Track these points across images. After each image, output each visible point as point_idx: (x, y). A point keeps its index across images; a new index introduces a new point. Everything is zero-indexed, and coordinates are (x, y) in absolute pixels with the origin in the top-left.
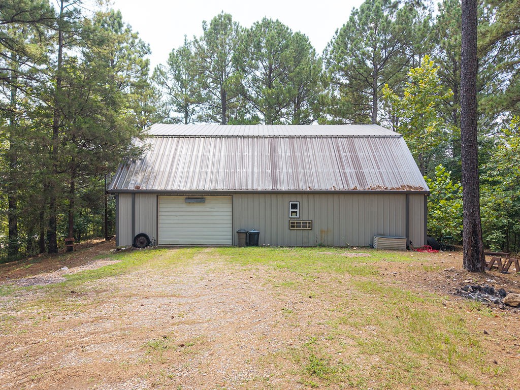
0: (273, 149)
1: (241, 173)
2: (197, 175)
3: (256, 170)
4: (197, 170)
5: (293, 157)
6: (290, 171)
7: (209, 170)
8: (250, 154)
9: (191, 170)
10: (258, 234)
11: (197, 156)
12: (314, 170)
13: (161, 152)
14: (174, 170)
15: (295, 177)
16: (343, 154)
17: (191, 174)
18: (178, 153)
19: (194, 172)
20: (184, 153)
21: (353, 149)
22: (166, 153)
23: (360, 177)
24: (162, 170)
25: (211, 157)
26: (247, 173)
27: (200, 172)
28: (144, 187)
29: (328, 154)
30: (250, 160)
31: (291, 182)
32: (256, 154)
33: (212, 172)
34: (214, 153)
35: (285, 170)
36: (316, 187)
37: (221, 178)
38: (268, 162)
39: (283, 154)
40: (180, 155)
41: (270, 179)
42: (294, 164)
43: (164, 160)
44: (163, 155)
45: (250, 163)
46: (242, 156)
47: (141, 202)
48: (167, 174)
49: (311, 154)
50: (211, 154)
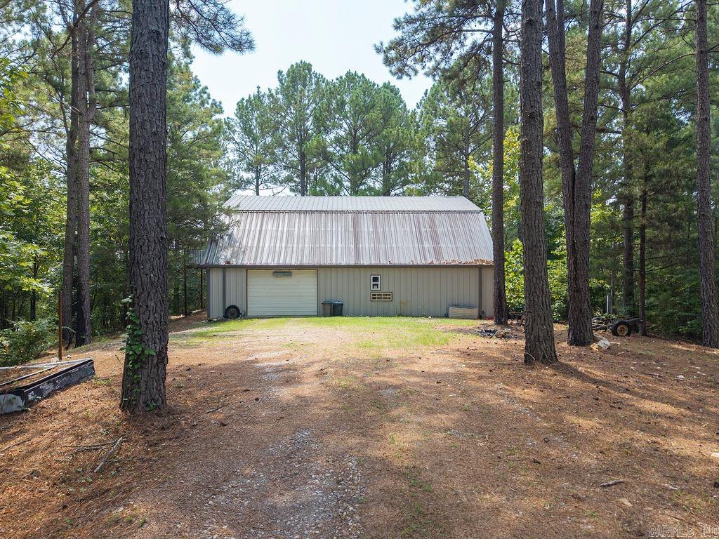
0: (356, 224)
1: (325, 248)
2: (283, 250)
3: (339, 245)
4: (283, 245)
5: (376, 232)
6: (372, 245)
7: (295, 246)
8: (334, 229)
9: (278, 245)
10: (342, 304)
11: (282, 232)
12: (394, 245)
13: (247, 228)
14: (261, 245)
15: (377, 252)
16: (423, 230)
17: (277, 250)
18: (264, 228)
19: (281, 247)
20: (269, 228)
21: (433, 225)
22: (252, 229)
23: (438, 252)
24: (249, 245)
25: (296, 233)
26: (331, 248)
27: (286, 247)
28: (234, 262)
29: (408, 229)
30: (334, 235)
31: (373, 256)
32: (339, 229)
33: (298, 248)
34: (299, 228)
35: (367, 246)
36: (396, 262)
37: (306, 253)
38: (351, 237)
39: (366, 230)
40: (266, 230)
41: (353, 253)
42: (376, 240)
43: (251, 236)
44: (250, 230)
45: (334, 239)
46: (326, 232)
47: (231, 276)
48: (254, 249)
49: (392, 229)
50: (296, 229)
